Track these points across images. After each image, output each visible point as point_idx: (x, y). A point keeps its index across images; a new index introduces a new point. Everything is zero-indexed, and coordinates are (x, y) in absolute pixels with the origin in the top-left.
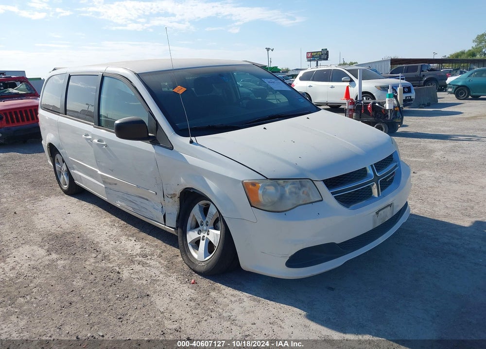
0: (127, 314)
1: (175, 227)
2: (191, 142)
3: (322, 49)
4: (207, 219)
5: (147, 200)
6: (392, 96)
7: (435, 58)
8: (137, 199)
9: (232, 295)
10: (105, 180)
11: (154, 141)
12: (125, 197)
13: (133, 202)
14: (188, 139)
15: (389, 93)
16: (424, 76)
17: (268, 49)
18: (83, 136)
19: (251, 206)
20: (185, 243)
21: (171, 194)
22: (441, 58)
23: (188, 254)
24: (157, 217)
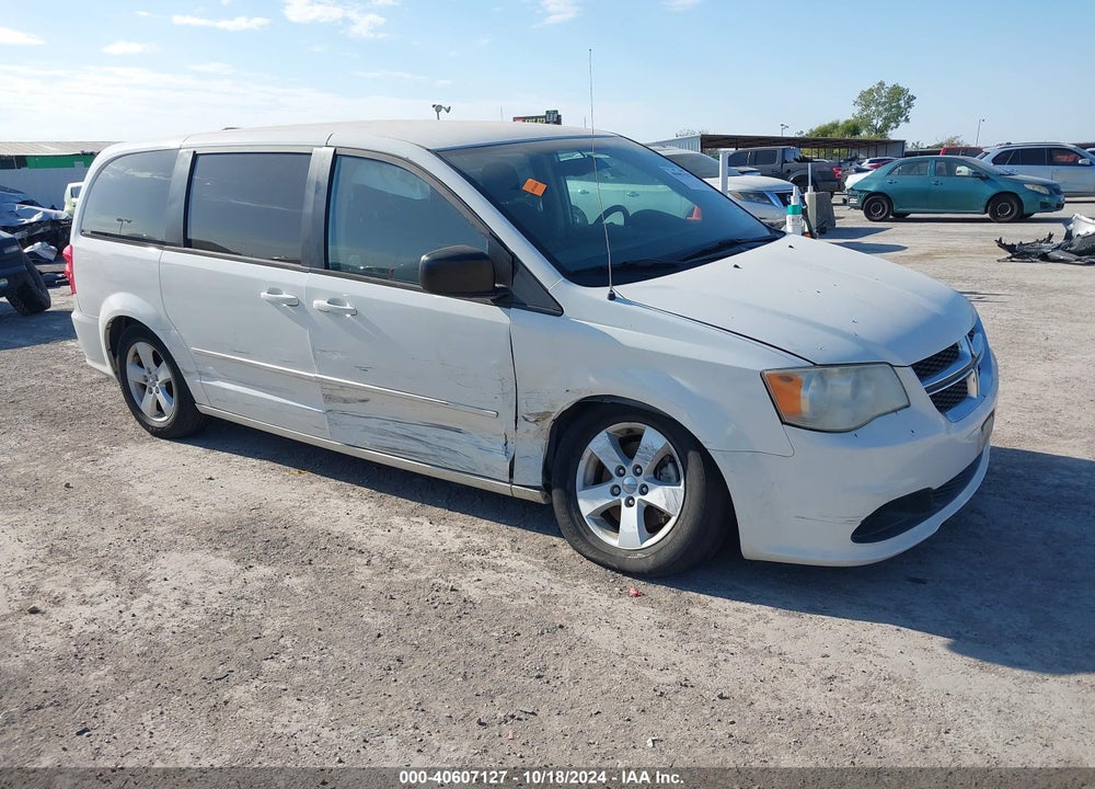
0: (546, 668)
1: (540, 484)
2: (612, 297)
3: (547, 112)
4: (636, 461)
5: (458, 431)
6: (799, 210)
7: (784, 136)
8: (423, 430)
9: (738, 610)
10: (330, 395)
11: (504, 300)
12: (391, 428)
13: (417, 440)
14: (605, 291)
15: (793, 204)
16: (789, 171)
17: (438, 108)
18: (264, 294)
19: (783, 423)
20: (575, 516)
21: (538, 414)
22: (793, 136)
23: (590, 539)
24: (487, 469)
